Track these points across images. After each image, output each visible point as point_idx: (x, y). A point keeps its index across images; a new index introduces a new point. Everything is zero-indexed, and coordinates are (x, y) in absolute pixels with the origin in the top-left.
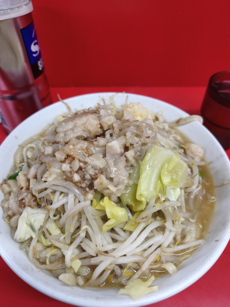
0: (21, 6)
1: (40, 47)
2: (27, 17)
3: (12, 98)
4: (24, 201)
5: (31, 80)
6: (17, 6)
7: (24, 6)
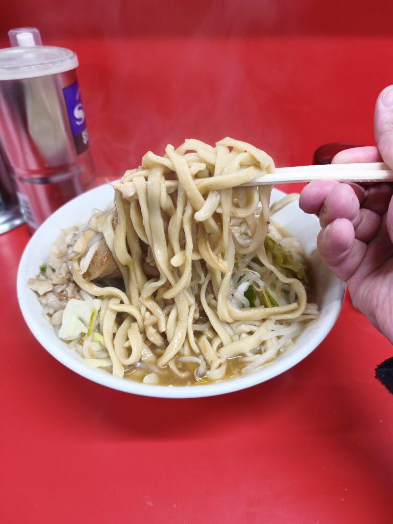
0: (65, 60)
1: (86, 114)
2: (70, 74)
3: (45, 181)
4: (65, 293)
5: (71, 157)
6: (60, 59)
7: (69, 60)
